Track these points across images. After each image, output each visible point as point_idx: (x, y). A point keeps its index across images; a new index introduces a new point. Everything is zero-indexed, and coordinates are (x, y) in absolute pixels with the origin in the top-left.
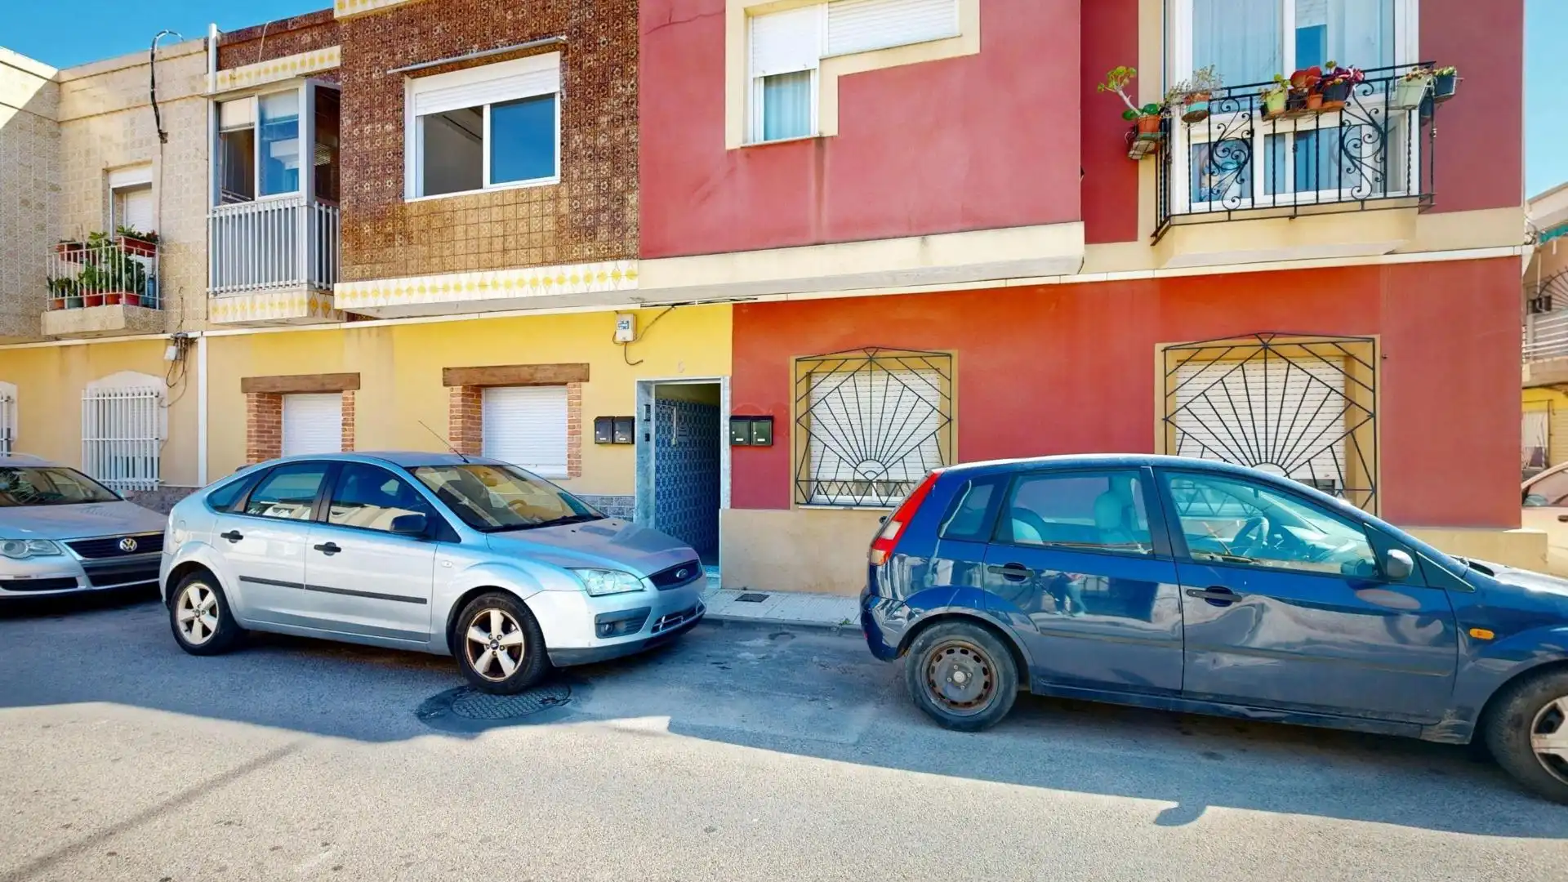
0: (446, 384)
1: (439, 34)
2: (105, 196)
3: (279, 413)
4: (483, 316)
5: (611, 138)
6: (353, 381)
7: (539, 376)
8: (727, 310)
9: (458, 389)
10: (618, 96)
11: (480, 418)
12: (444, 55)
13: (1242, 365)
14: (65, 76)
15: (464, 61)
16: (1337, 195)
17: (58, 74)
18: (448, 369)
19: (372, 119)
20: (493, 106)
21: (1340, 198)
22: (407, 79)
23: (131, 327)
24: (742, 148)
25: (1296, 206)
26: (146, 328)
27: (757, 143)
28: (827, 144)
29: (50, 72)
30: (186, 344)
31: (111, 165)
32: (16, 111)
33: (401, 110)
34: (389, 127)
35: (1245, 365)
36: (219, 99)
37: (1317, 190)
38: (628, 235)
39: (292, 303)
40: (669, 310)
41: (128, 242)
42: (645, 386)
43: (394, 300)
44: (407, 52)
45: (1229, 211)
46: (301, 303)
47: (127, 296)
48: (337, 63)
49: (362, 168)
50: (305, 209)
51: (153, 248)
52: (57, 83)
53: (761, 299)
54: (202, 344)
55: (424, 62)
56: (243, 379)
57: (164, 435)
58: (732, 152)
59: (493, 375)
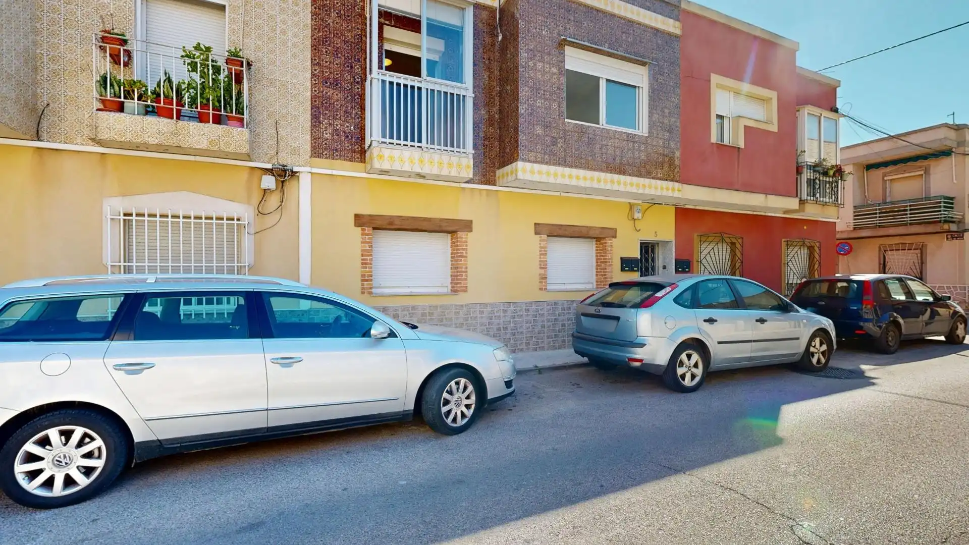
0: (536, 233)
1: (585, 27)
4: (563, 194)
5: (669, 121)
6: (467, 226)
8: (672, 211)
9: (545, 237)
12: (588, 41)
15: (600, 50)
18: (538, 224)
19: (542, 60)
20: (607, 80)
22: (567, 45)
24: (717, 143)
28: (740, 151)
30: (286, 176)
33: (562, 62)
38: (676, 170)
39: (459, 165)
40: (651, 206)
44: (566, 28)
46: (468, 167)
49: (536, 89)
53: (687, 207)
55: (577, 39)
57: (250, 261)
58: (713, 144)
59: (566, 230)
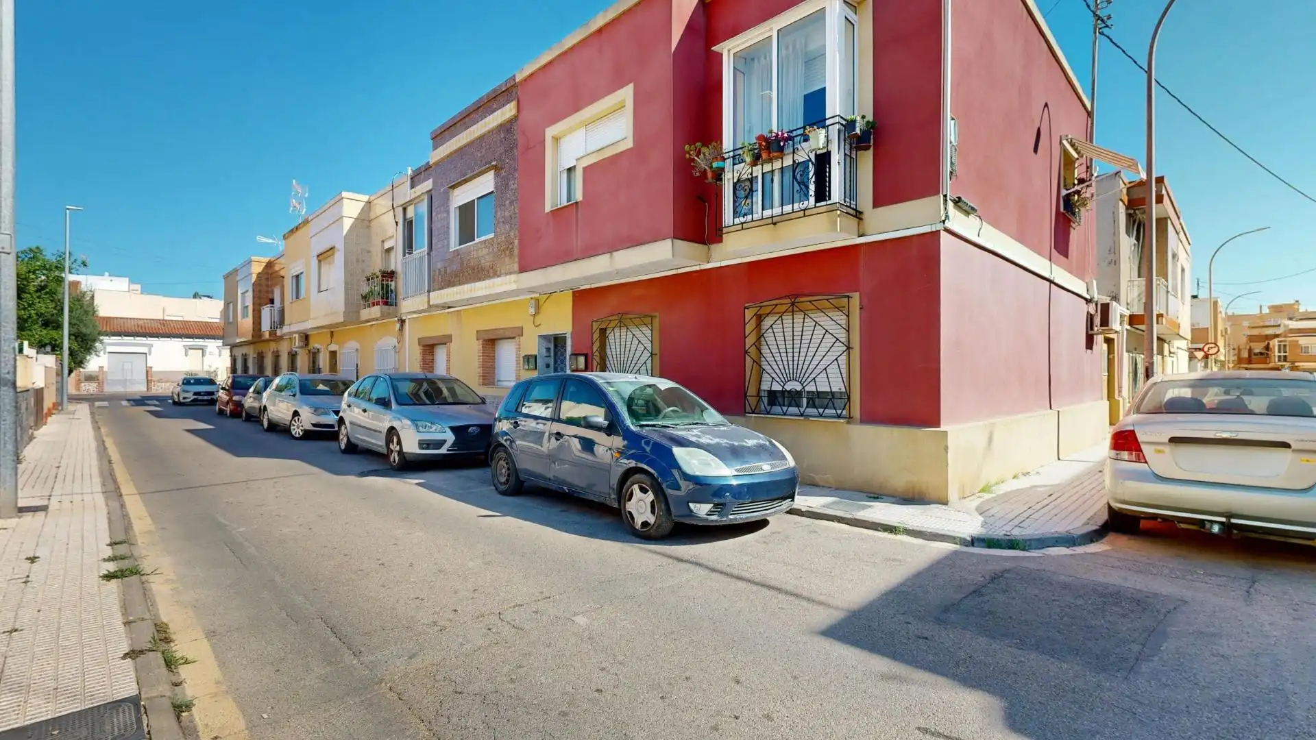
0: (477, 340)
1: (459, 167)
2: (382, 252)
3: (433, 355)
5: (509, 212)
6: (448, 339)
7: (508, 334)
8: (570, 294)
9: (481, 342)
10: (512, 189)
11: (494, 356)
12: (461, 177)
13: (781, 316)
14: (372, 198)
15: (466, 179)
16: (791, 209)
17: (369, 199)
18: (477, 332)
20: (479, 198)
21: (793, 210)
22: (451, 190)
23: (383, 316)
24: (551, 211)
25: (772, 217)
26: (389, 316)
27: (562, 205)
28: (580, 204)
29: (366, 198)
30: (402, 322)
31: (384, 239)
32: (353, 220)
33: (449, 206)
34: (445, 215)
35: (783, 317)
36: (404, 206)
37: (793, 203)
39: (423, 302)
40: (549, 296)
41: (382, 276)
42: (545, 338)
43: (458, 297)
44: (450, 177)
45: (742, 224)
46: (425, 302)
47: (382, 302)
48: (430, 187)
49: (439, 235)
50: (426, 256)
51: (392, 277)
52: (369, 202)
53: (582, 288)
54: (407, 321)
55: (455, 181)
56: (419, 339)
57: (397, 367)
58: (548, 214)
